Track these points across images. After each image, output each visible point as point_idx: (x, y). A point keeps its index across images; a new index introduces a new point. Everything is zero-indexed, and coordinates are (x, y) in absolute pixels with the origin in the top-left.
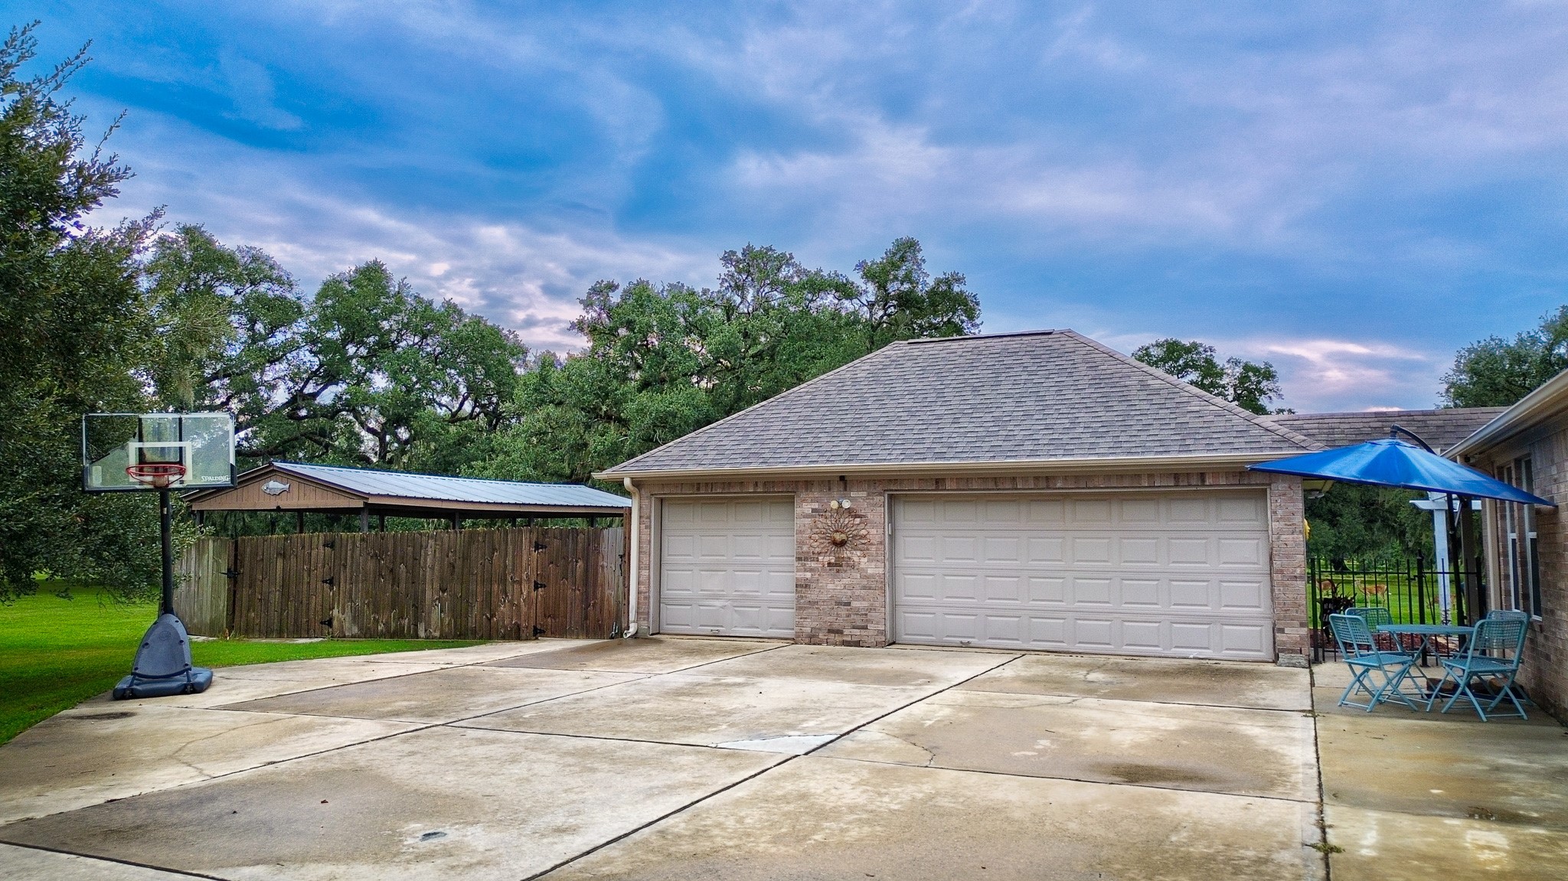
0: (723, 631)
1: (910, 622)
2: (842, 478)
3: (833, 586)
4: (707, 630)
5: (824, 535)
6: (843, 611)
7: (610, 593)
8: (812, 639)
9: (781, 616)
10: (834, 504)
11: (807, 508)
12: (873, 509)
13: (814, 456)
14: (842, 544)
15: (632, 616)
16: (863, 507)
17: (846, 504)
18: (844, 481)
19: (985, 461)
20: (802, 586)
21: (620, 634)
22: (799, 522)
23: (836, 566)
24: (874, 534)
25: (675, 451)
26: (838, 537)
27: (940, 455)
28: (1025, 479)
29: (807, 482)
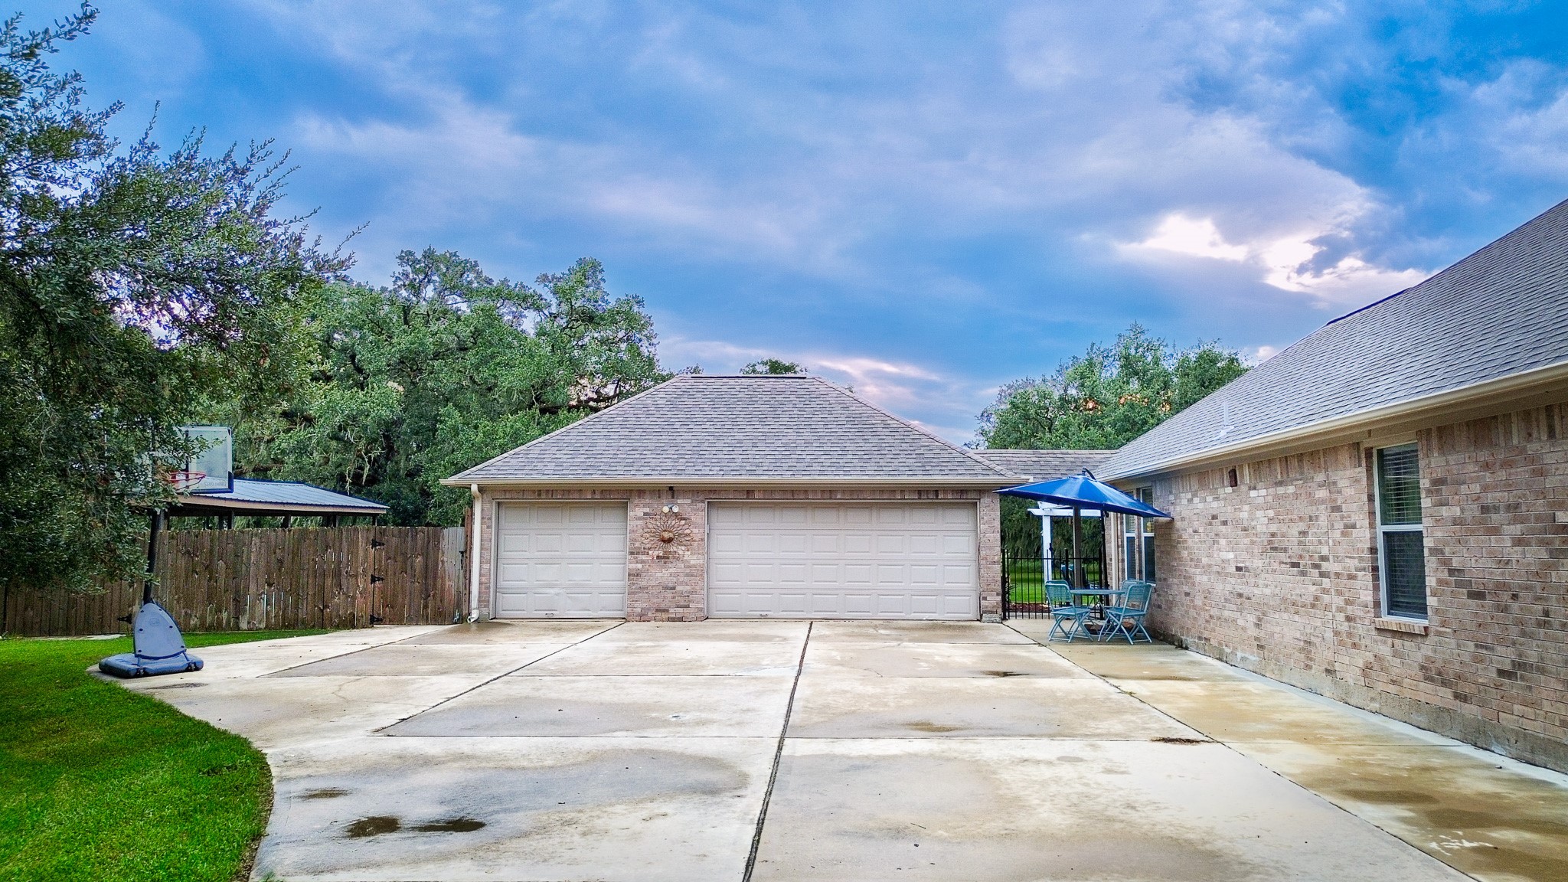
0: (557, 614)
1: (721, 602)
2: (671, 488)
3: (662, 574)
4: (542, 614)
5: (653, 534)
6: (669, 594)
7: (451, 585)
8: (642, 618)
9: (613, 602)
10: (666, 509)
11: (640, 512)
12: (698, 514)
13: (646, 470)
14: (670, 540)
15: (474, 603)
16: (688, 511)
17: (676, 509)
18: (672, 491)
19: (787, 478)
20: (634, 575)
21: (463, 619)
22: (632, 524)
23: (664, 558)
24: (697, 533)
25: (514, 462)
26: (667, 535)
27: (751, 472)
28: (814, 491)
29: (640, 491)
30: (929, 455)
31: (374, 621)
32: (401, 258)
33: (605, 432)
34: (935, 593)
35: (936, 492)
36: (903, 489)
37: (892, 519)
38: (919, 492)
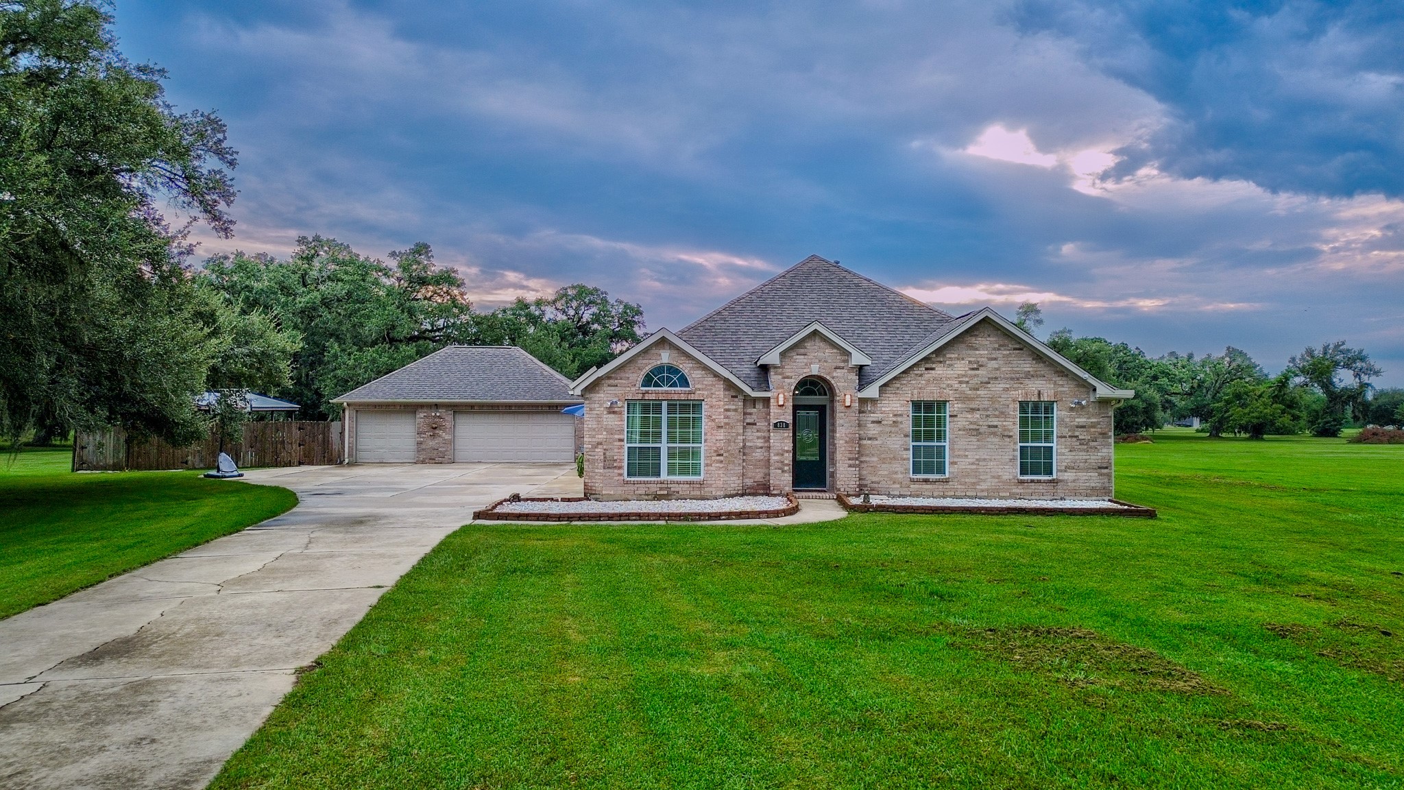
0: (384, 461)
1: (460, 455)
2: (436, 405)
3: (432, 443)
4: (378, 461)
5: (428, 425)
6: (436, 452)
7: (336, 446)
8: (423, 462)
9: (410, 454)
10: (433, 414)
11: (422, 415)
12: (448, 416)
13: (425, 396)
14: (436, 428)
15: (346, 456)
16: (444, 415)
17: (438, 414)
18: (437, 406)
19: (489, 401)
20: (419, 443)
21: (341, 463)
22: (418, 421)
23: (433, 436)
24: (448, 425)
25: (363, 392)
26: (434, 426)
27: (473, 398)
28: (502, 406)
29: (421, 406)
30: (556, 389)
31: (300, 464)
32: (299, 241)
33: (407, 377)
34: (557, 451)
35: (557, 407)
36: (542, 405)
37: (538, 419)
38: (549, 407)
